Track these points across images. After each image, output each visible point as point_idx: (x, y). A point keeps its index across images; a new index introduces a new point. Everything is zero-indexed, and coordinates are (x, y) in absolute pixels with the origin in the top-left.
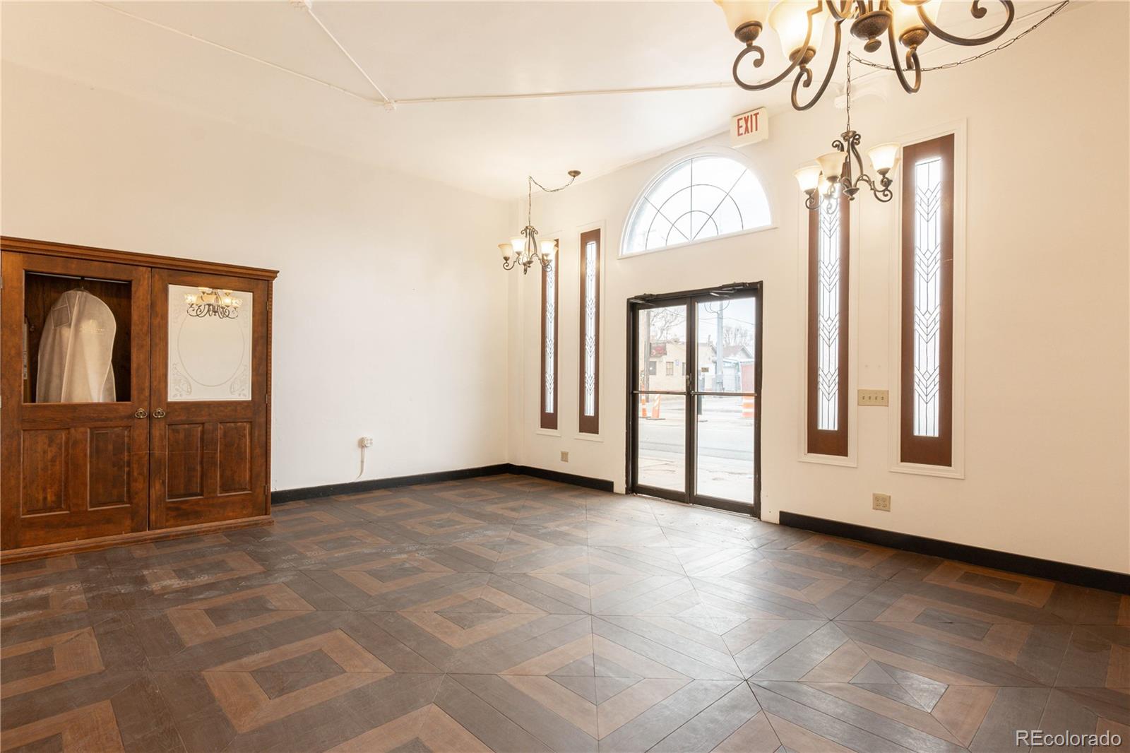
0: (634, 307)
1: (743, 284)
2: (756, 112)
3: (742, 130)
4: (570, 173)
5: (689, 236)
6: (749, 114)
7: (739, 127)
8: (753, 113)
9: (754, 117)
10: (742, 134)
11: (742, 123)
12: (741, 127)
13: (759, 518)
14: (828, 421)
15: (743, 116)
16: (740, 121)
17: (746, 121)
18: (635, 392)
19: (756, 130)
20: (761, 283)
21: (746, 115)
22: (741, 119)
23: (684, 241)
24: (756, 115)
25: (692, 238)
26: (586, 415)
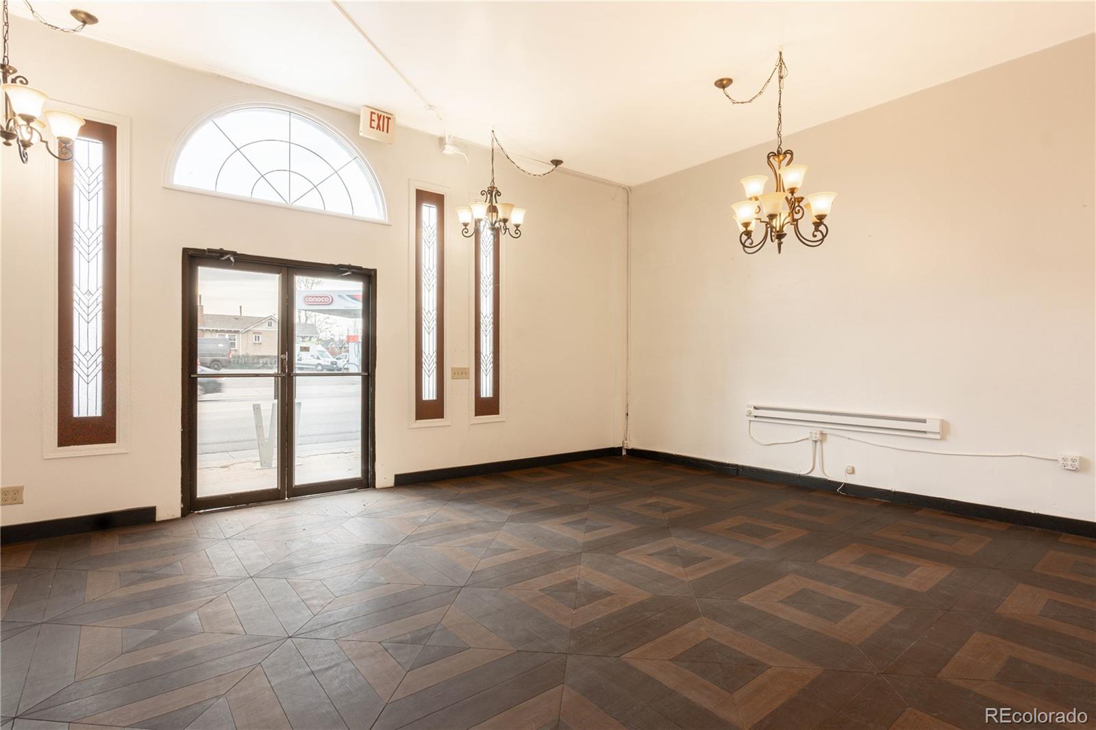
0: (193, 259)
1: (360, 268)
2: (389, 116)
3: (375, 124)
4: (75, 14)
5: (288, 201)
6: (383, 114)
7: (372, 120)
8: (386, 115)
9: (386, 120)
10: (374, 128)
11: (375, 117)
12: (374, 121)
13: (374, 487)
14: (429, 394)
15: (377, 112)
16: (373, 115)
17: (379, 118)
18: (192, 376)
19: (387, 132)
20: (375, 271)
21: (380, 113)
22: (375, 113)
23: (278, 200)
24: (389, 119)
25: (292, 201)
26: (76, 415)
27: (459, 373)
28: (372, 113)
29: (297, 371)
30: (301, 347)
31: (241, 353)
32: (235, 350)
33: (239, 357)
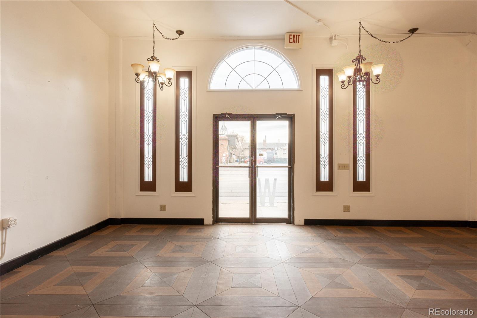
0: (217, 118)
1: (286, 114)
2: (299, 34)
3: (292, 41)
4: (177, 32)
5: (253, 88)
6: (296, 34)
7: (290, 39)
8: (297, 34)
9: (298, 36)
10: (291, 42)
11: (292, 37)
12: (291, 39)
13: (294, 224)
14: (324, 177)
15: (292, 34)
16: (291, 36)
17: (294, 37)
18: (217, 167)
19: (299, 43)
20: (294, 115)
21: (294, 34)
22: (292, 35)
23: (250, 88)
24: (299, 36)
25: (255, 88)
26: (180, 181)
27: (343, 167)
28: (290, 35)
29: (258, 165)
30: (260, 154)
31: (279, 157)
32: (277, 156)
33: (278, 159)
